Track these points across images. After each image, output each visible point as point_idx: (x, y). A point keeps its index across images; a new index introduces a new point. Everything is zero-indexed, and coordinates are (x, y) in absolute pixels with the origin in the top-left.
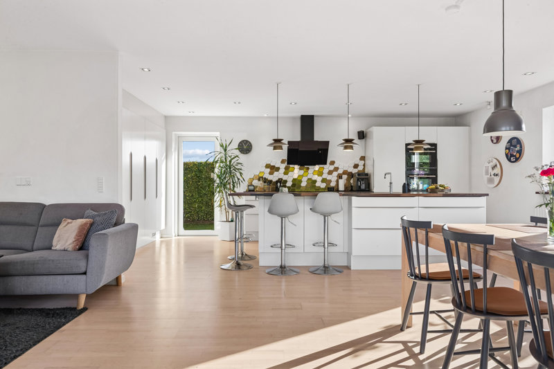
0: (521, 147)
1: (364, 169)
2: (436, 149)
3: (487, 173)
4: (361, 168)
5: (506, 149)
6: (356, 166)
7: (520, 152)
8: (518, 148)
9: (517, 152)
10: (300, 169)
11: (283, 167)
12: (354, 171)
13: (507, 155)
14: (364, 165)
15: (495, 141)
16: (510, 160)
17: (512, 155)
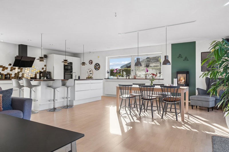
0: (100, 66)
1: (46, 70)
2: (72, 64)
3: (87, 73)
4: (45, 69)
5: (95, 66)
6: (43, 69)
7: (99, 67)
8: (99, 66)
9: (98, 67)
10: (19, 69)
11: (9, 67)
12: (42, 71)
13: (95, 68)
14: (46, 68)
15: (91, 64)
16: (96, 70)
17: (97, 68)
